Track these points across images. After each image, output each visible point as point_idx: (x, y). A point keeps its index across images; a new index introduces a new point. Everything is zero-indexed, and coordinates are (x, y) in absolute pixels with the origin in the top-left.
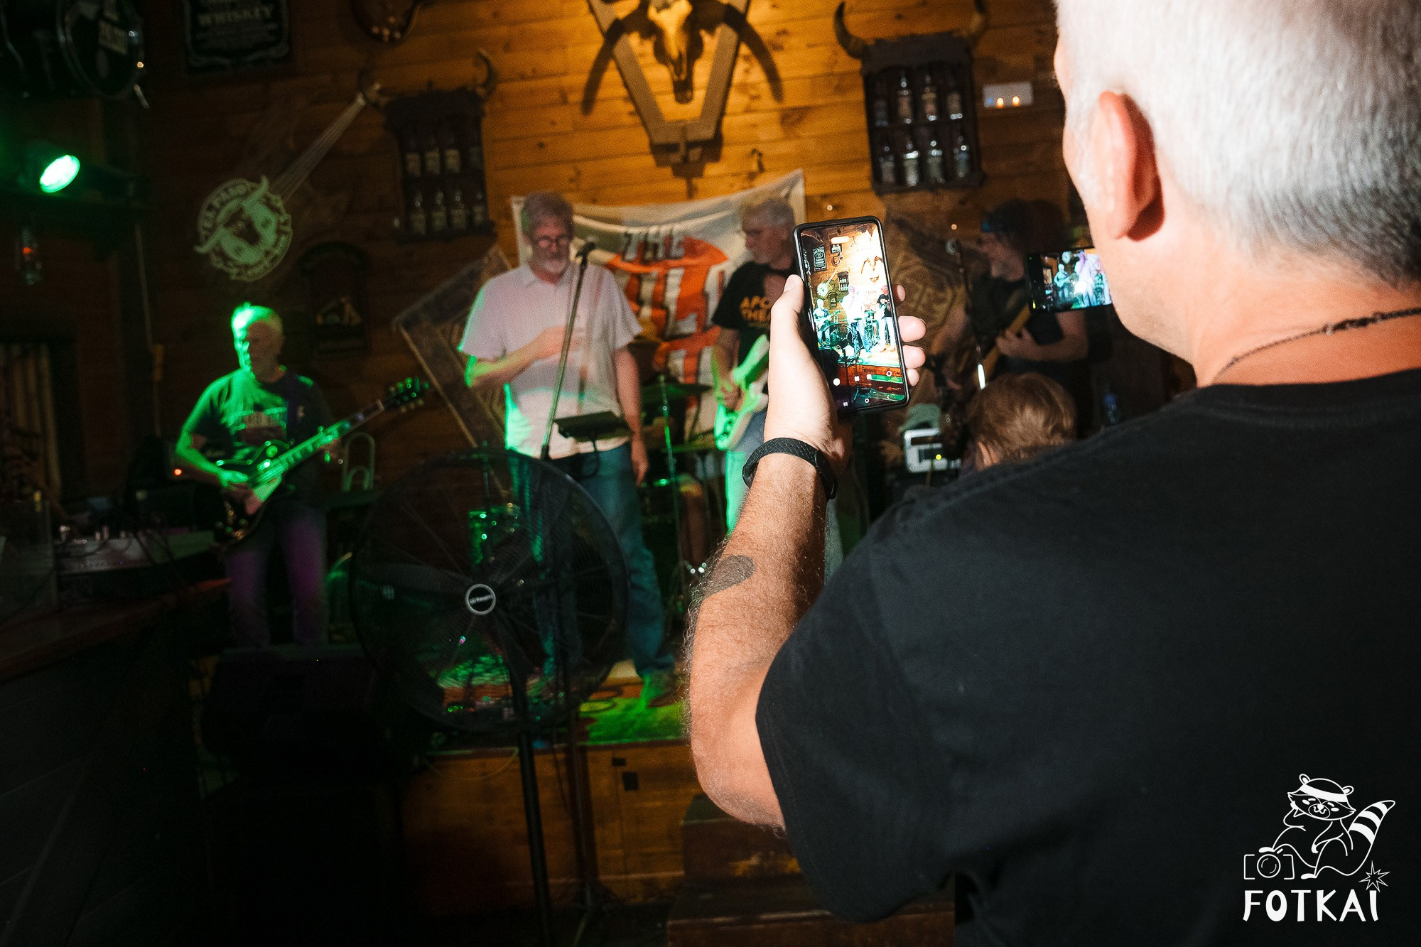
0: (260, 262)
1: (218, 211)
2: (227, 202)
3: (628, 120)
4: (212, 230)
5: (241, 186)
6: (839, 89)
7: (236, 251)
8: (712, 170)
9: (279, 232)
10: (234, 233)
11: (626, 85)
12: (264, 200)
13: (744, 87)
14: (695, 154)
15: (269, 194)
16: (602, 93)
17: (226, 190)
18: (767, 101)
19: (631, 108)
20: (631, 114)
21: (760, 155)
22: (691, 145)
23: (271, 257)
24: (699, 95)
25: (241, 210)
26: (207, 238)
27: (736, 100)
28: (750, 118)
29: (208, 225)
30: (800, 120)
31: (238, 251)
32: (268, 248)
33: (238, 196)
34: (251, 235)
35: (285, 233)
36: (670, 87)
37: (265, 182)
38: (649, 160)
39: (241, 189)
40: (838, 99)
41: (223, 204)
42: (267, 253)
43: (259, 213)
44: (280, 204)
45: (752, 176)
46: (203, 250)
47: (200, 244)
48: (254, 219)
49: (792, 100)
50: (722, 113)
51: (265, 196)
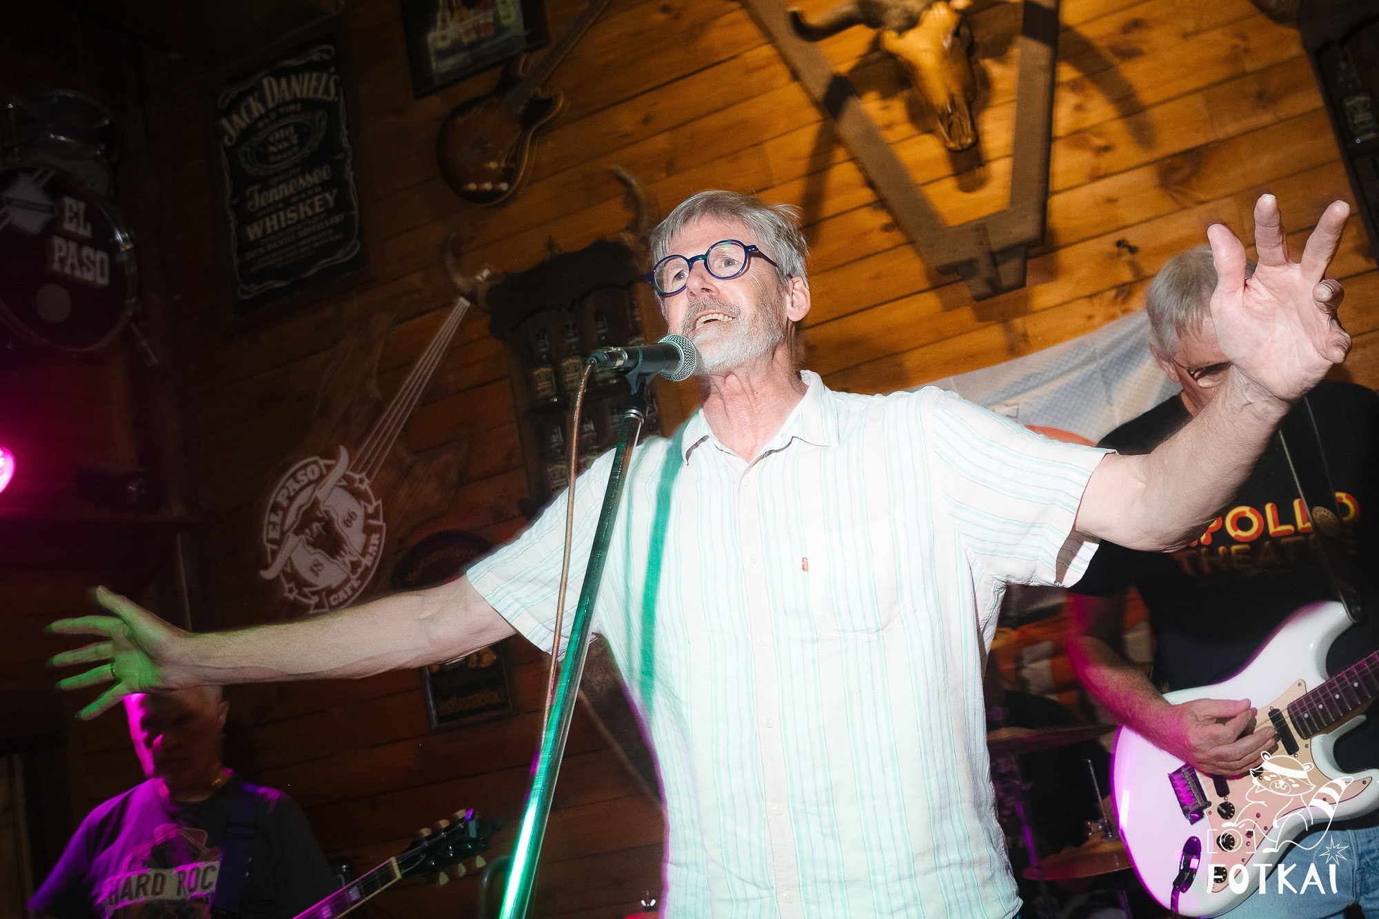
0: (347, 581)
1: (285, 511)
2: (297, 493)
3: (883, 240)
4: (279, 542)
5: (310, 468)
6: (1264, 99)
7: (312, 570)
8: (1046, 295)
9: (368, 530)
10: (307, 540)
11: (871, 184)
12: (344, 483)
13: (1078, 137)
14: (1009, 270)
15: (349, 473)
16: (832, 205)
17: (293, 476)
18: (1127, 151)
19: (883, 218)
20: (886, 228)
21: (1133, 250)
22: (997, 258)
23: (360, 570)
24: (1000, 170)
25: (316, 503)
26: (274, 554)
27: (1066, 162)
28: (1102, 188)
29: (274, 534)
30: (1197, 171)
31: (316, 568)
32: (354, 559)
33: (310, 483)
34: (330, 543)
35: (376, 529)
36: (945, 169)
37: (344, 453)
38: (930, 302)
39: (312, 472)
40: (1265, 118)
41: (291, 499)
42: (355, 565)
43: (338, 504)
44: (365, 486)
45: (1124, 292)
46: (268, 575)
47: (267, 567)
48: (333, 515)
49: (1172, 142)
50: (1046, 192)
51: (345, 477)
